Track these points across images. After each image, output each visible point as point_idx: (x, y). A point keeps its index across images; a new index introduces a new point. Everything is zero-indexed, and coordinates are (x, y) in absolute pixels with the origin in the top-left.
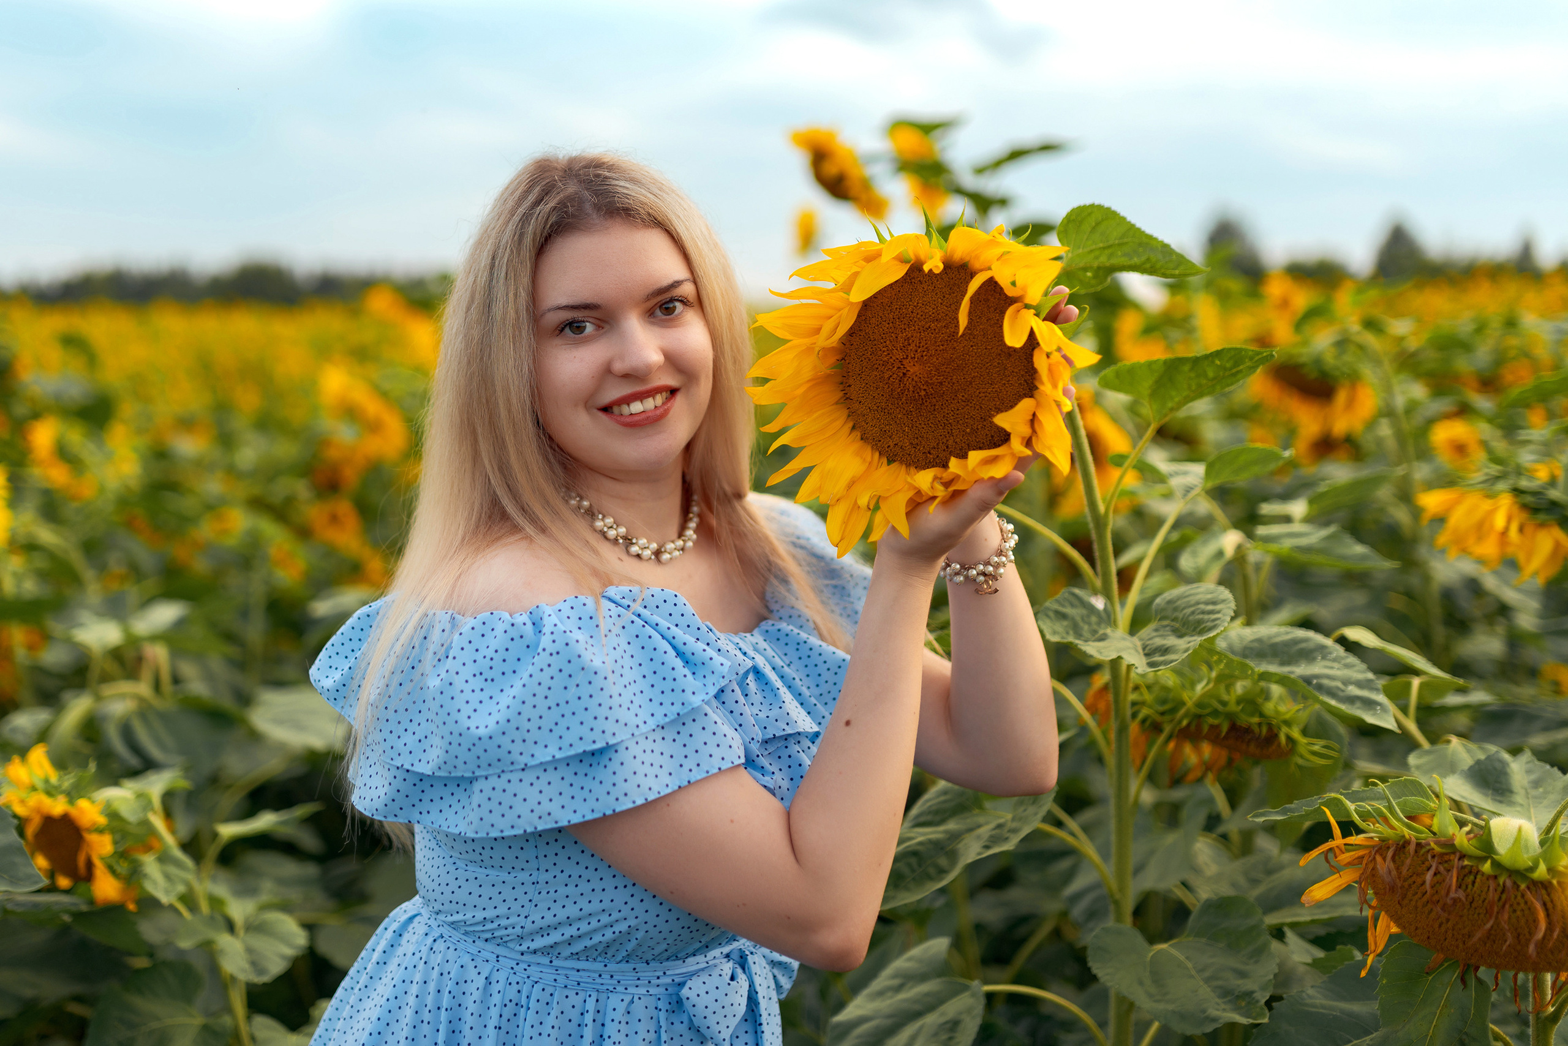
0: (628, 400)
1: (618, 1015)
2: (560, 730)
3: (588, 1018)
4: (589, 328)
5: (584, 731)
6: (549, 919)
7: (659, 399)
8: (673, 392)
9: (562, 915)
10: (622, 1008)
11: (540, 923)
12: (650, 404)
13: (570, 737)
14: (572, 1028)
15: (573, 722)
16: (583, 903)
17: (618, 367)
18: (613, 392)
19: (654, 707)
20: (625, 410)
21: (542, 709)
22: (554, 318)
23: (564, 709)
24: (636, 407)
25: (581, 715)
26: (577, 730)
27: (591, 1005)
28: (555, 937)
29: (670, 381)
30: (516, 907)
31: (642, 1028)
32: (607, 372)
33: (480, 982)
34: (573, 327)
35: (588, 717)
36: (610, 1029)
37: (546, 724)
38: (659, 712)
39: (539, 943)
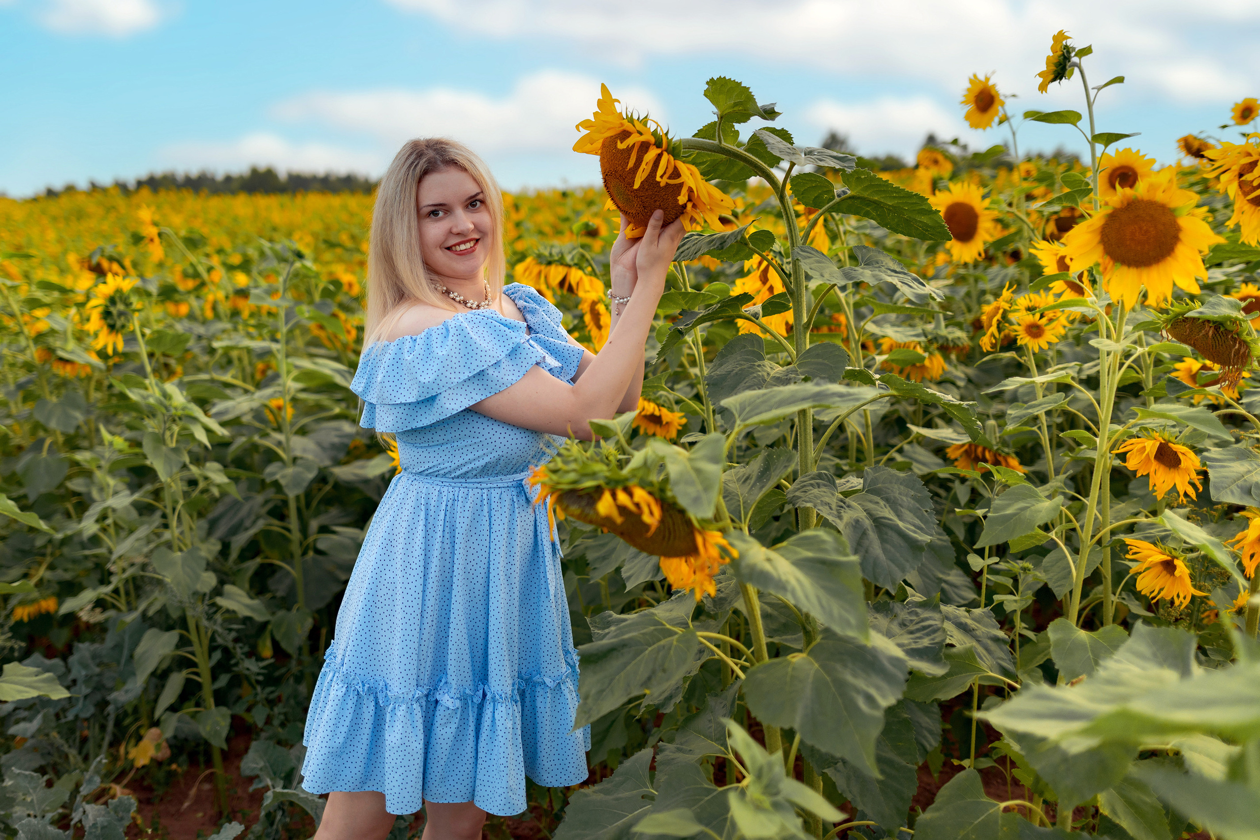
0: (459, 244)
1: (497, 499)
2: (468, 365)
3: (485, 502)
4: (441, 214)
5: (478, 362)
6: (462, 461)
7: (472, 244)
8: (477, 240)
9: (467, 459)
10: (497, 496)
11: (458, 463)
12: (468, 245)
13: (473, 367)
14: (478, 507)
15: (473, 360)
16: (475, 452)
17: (455, 230)
18: (452, 241)
19: (502, 348)
20: (458, 248)
21: (459, 359)
22: (426, 210)
23: (469, 356)
24: (463, 247)
25: (475, 357)
26: (475, 363)
27: (485, 496)
28: (465, 469)
29: (476, 236)
30: (446, 458)
31: (507, 504)
32: (450, 232)
33: (436, 493)
34: (434, 213)
35: (478, 357)
36: (494, 505)
37: (462, 364)
38: (505, 349)
39: (458, 473)
